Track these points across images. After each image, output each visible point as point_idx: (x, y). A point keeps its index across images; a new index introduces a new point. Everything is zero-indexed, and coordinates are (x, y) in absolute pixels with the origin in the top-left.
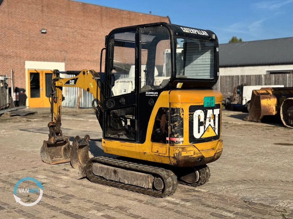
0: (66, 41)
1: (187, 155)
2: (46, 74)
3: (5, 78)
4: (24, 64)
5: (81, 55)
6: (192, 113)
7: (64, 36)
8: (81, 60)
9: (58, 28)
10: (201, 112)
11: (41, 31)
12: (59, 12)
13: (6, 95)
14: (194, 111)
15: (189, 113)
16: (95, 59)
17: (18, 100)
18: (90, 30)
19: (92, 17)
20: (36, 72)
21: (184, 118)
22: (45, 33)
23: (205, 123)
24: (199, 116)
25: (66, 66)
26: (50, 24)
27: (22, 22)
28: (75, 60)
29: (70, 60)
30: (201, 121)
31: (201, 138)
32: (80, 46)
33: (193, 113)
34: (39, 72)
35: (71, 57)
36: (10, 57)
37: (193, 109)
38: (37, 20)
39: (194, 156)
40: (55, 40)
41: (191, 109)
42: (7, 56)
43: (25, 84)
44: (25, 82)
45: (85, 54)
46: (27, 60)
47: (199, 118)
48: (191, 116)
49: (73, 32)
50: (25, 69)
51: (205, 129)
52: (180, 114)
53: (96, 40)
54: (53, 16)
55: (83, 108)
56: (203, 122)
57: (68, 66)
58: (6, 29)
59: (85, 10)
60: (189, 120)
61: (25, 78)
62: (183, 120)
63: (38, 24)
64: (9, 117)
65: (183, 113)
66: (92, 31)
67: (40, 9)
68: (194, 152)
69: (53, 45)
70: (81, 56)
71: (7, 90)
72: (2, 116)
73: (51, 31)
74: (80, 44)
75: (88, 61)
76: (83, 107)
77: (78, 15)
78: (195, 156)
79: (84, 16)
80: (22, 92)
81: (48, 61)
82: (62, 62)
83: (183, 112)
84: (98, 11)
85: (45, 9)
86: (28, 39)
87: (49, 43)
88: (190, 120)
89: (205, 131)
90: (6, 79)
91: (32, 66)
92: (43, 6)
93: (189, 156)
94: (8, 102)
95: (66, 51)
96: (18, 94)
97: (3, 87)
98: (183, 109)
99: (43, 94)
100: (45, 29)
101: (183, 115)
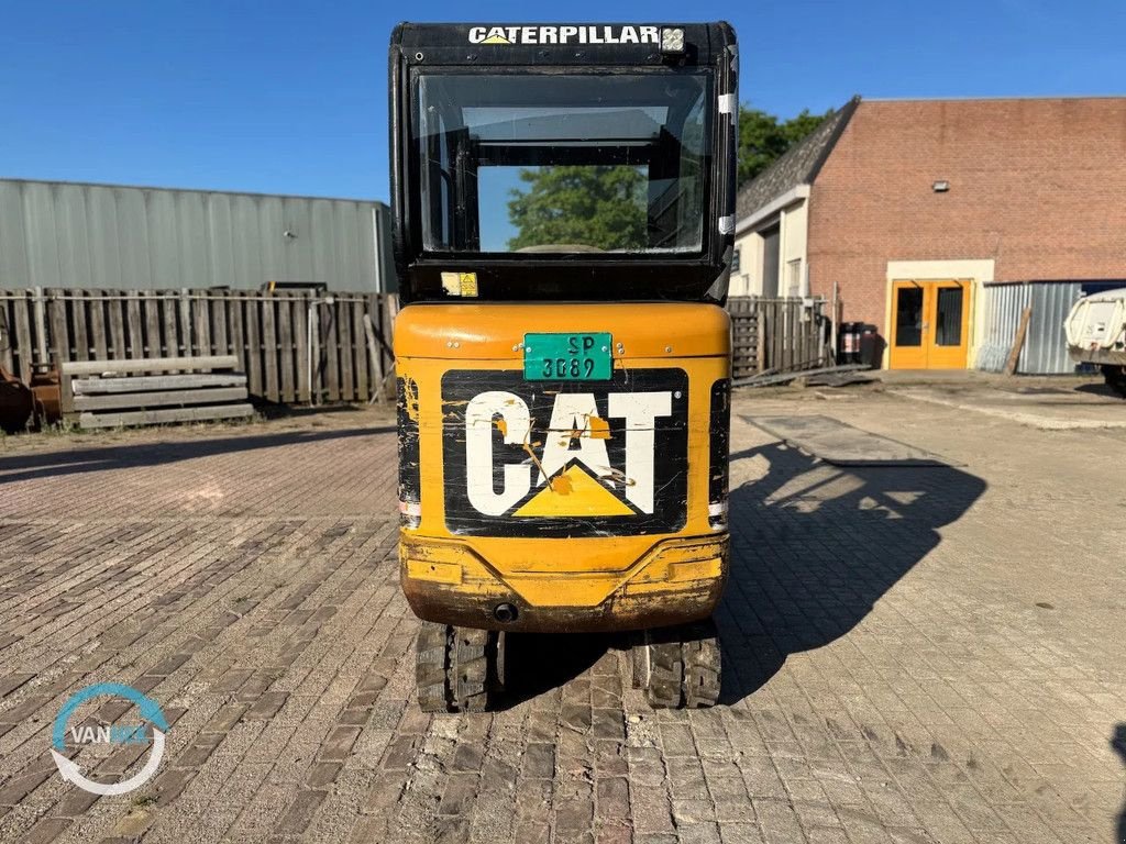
0: (1004, 205)
1: (431, 577)
2: (940, 290)
3: (817, 301)
4: (885, 269)
5: (1049, 237)
6: (458, 404)
7: (999, 193)
8: (1046, 251)
9: (982, 174)
10: (512, 402)
11: (933, 187)
12: (990, 133)
13: (818, 339)
14: (470, 397)
15: (445, 403)
16: (1093, 244)
17: (858, 351)
18: (1083, 168)
19: (1093, 132)
20: (913, 286)
21: (421, 421)
22: (946, 190)
23: (539, 454)
24: (498, 417)
25: (997, 269)
26: (959, 168)
27: (887, 172)
28: (1028, 250)
29: (1012, 251)
30: (507, 441)
31: (515, 515)
32: (1047, 214)
33: (464, 402)
34: (921, 285)
35: (1015, 243)
36: (852, 254)
37: (461, 386)
38: (925, 162)
39: (463, 590)
40: (971, 205)
41: (453, 386)
42: (844, 253)
43: (883, 316)
44: (884, 309)
45: (1061, 234)
46: (893, 260)
47: (494, 426)
48: (452, 414)
49: (1027, 180)
50: (885, 281)
51: (541, 480)
52: (405, 405)
53: (1100, 193)
54: (969, 147)
55: (1026, 375)
56: (526, 448)
57: (1003, 269)
58: (846, 193)
59: (1070, 116)
60: (444, 432)
61: (884, 301)
62: (417, 430)
63: (929, 171)
64: (802, 387)
65: (414, 401)
66: (1089, 169)
67: (936, 135)
68: (464, 574)
69: (964, 217)
70: (1046, 240)
71: (822, 329)
72: (792, 384)
73: (961, 183)
74: (1046, 207)
75: (1071, 250)
76: (1025, 371)
77: (1047, 132)
78: (467, 589)
79: (1065, 133)
80: (868, 333)
81: (946, 258)
82: (987, 258)
83: (416, 398)
84: (1114, 112)
85: (950, 132)
86: (897, 209)
87: (954, 213)
88: (449, 431)
89: (541, 489)
90: (820, 304)
91: (904, 272)
92: (944, 126)
93: (438, 584)
94: (821, 354)
95: (1001, 232)
96: (858, 337)
97: (810, 322)
98: (414, 383)
99: (927, 338)
100: (943, 182)
101: (416, 407)
